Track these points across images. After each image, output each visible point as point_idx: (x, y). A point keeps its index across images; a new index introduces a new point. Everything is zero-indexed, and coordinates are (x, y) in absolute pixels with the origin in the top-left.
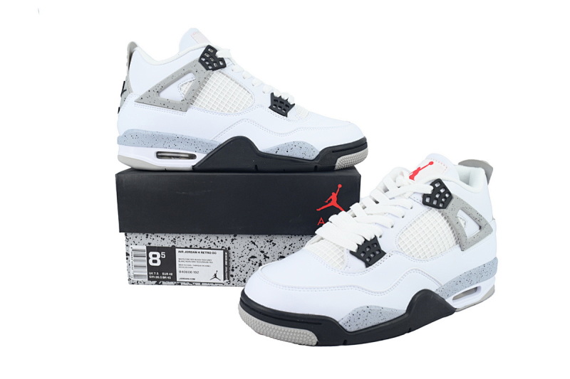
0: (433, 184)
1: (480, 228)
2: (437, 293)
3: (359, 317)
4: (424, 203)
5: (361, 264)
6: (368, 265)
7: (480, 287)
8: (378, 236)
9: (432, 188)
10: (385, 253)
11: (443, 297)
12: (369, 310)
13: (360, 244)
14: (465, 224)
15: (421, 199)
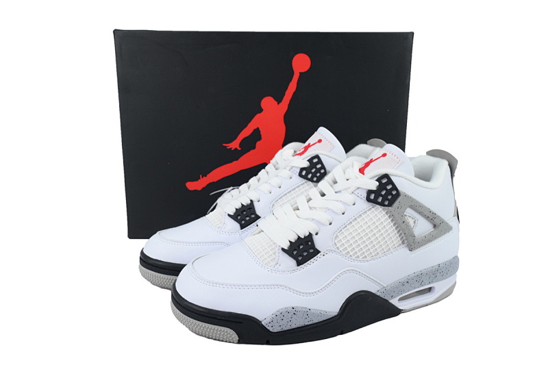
0: (379, 180)
1: (435, 226)
2: (378, 294)
3: (282, 318)
4: (368, 200)
5: (293, 262)
6: (299, 264)
7: (433, 287)
8: (314, 233)
9: (377, 184)
10: (318, 252)
11: (386, 298)
12: (294, 311)
13: (293, 241)
14: (414, 222)
15: (365, 195)
